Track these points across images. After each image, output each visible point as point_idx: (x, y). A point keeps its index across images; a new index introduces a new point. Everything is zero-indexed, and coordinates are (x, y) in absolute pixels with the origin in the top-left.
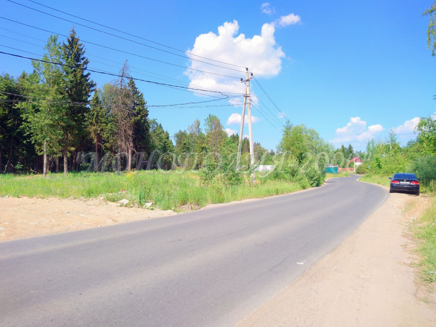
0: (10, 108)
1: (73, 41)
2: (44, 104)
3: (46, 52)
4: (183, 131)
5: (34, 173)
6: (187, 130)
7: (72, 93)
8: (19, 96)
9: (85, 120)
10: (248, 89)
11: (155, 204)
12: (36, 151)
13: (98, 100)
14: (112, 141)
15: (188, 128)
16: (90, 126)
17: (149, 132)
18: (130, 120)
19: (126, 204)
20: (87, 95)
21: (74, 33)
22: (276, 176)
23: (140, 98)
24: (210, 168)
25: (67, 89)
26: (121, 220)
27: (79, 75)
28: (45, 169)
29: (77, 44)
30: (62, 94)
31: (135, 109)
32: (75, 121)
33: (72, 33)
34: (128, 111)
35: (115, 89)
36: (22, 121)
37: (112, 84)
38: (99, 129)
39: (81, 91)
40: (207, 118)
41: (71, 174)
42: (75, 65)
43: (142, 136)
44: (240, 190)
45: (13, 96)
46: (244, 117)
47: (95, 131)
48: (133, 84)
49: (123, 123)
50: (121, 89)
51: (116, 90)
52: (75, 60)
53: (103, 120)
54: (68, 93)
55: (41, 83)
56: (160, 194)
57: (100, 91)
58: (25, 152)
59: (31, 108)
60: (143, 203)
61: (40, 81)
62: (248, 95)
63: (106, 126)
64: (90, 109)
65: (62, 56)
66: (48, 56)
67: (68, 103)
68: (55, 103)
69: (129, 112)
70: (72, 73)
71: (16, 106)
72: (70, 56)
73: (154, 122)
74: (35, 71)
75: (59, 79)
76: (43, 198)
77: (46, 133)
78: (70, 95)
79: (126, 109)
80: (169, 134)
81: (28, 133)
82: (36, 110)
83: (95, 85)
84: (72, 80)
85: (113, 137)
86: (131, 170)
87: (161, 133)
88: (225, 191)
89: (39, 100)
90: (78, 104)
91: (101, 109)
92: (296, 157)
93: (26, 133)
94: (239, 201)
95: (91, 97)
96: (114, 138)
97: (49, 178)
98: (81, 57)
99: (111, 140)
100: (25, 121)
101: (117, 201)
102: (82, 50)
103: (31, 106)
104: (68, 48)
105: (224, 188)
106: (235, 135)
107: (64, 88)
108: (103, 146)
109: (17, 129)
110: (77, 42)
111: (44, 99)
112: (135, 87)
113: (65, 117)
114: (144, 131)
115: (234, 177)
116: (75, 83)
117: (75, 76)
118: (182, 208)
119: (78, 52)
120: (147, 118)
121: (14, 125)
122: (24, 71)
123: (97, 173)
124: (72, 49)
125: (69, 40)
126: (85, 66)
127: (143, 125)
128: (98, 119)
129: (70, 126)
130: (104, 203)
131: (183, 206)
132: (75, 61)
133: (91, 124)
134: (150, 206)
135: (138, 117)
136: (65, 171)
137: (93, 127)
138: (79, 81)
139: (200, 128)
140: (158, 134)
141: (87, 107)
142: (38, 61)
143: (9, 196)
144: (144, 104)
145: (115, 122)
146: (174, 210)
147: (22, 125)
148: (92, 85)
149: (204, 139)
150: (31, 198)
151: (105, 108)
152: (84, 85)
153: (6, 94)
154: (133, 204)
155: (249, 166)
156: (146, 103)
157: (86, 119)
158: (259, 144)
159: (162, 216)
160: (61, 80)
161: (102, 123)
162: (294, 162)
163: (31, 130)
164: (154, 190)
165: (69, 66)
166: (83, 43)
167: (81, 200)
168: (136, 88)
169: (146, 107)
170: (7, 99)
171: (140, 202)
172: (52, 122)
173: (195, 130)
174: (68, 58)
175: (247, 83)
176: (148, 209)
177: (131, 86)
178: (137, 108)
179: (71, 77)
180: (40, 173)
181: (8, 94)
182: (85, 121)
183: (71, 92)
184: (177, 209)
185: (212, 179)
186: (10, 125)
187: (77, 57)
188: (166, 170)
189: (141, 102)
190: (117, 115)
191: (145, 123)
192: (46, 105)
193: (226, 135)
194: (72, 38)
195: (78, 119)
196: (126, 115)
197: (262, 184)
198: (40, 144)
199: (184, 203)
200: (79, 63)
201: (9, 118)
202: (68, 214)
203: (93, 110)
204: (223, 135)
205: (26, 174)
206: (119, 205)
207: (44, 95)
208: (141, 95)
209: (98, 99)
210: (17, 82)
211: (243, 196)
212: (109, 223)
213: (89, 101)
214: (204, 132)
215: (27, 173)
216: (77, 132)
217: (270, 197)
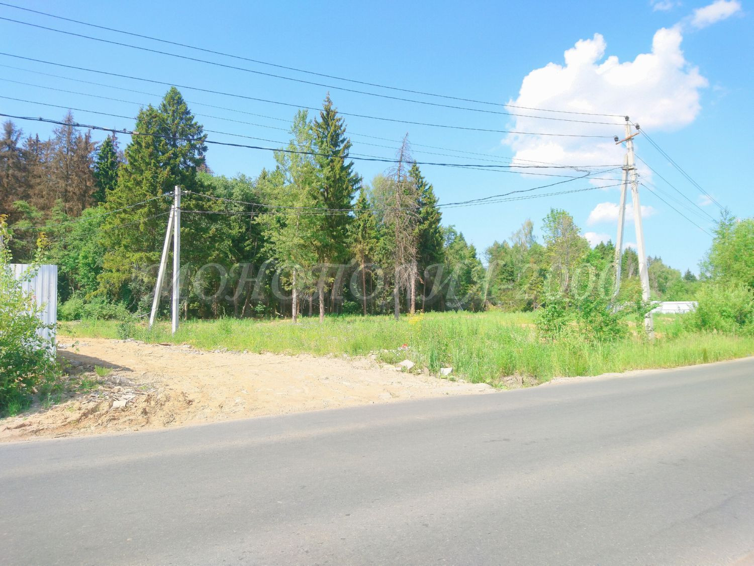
0: (248, 223)
1: (329, 116)
2: (291, 216)
3: (293, 137)
4: (501, 242)
5: (280, 317)
6: (508, 241)
7: (329, 196)
8: (259, 206)
9: (348, 235)
10: (630, 154)
11: (457, 370)
12: (283, 284)
13: (365, 204)
14: (386, 266)
15: (511, 236)
16: (354, 245)
17: (442, 247)
18: (412, 230)
19: (411, 369)
20: (350, 197)
21: (329, 102)
22: (703, 322)
23: (427, 193)
24: (555, 308)
25: (322, 190)
26: (405, 396)
27: (337, 168)
28: (294, 311)
29: (334, 120)
30: (315, 198)
31: (420, 211)
32: (334, 237)
33: (327, 103)
34: (410, 216)
35: (389, 182)
36: (263, 241)
37: (385, 176)
38: (368, 248)
39: (341, 192)
40: (546, 216)
41: (329, 319)
42: (333, 152)
43: (431, 255)
44: (621, 351)
45: (251, 205)
46: (624, 208)
47: (362, 251)
48: (417, 172)
49: (401, 235)
50: (399, 182)
51: (392, 185)
52: (332, 144)
53: (373, 233)
54: (324, 196)
55: (287, 184)
56: (464, 354)
57: (368, 188)
58: (268, 286)
59: (274, 221)
60: (437, 368)
61: (285, 181)
62: (630, 166)
63: (377, 242)
64: (354, 218)
65: (314, 141)
66: (296, 143)
67: (324, 212)
68: (307, 212)
69: (411, 218)
70: (328, 165)
71: (255, 220)
72: (325, 140)
73: (451, 231)
74: (278, 168)
75: (311, 176)
76: (292, 355)
77: (295, 258)
78: (326, 199)
79: (406, 213)
80: (475, 250)
81: (271, 259)
82: (281, 225)
83: (361, 179)
84: (329, 175)
85: (388, 258)
86: (416, 312)
87: (461, 249)
88: (590, 354)
89: (285, 210)
90: (337, 212)
91: (370, 217)
92: (747, 284)
93: (269, 259)
94: (620, 374)
95: (355, 199)
96: (389, 261)
97: (300, 324)
98: (341, 139)
99: (384, 263)
100: (267, 241)
101: (396, 362)
102: (341, 128)
103: (275, 219)
104: (322, 128)
105: (587, 346)
106: (605, 243)
107: (317, 189)
108: (373, 274)
109: (257, 253)
110: (334, 116)
111: (291, 207)
112: (420, 176)
113: (321, 232)
114: (435, 247)
115: (607, 325)
116: (333, 179)
117: (333, 169)
118: (504, 382)
119: (335, 131)
120: (440, 224)
121: (253, 248)
122: (264, 168)
123: (366, 316)
124: (327, 129)
125: (323, 115)
126: (346, 152)
127: (432, 237)
128: (366, 233)
129: (327, 245)
130: (377, 365)
131: (506, 378)
132: (332, 147)
133: (356, 240)
134: (449, 375)
135: (425, 224)
136: (321, 314)
137: (359, 246)
138: (338, 177)
139: (533, 234)
140: (457, 251)
141: (350, 215)
142: (282, 152)
143: (248, 352)
144: (434, 202)
145: (391, 236)
146: (491, 384)
147: (263, 247)
148: (357, 180)
149: (541, 254)
150: (277, 355)
151: (375, 214)
152: (344, 181)
153: (241, 204)
154: (421, 368)
155: (638, 303)
156: (437, 201)
157: (349, 233)
158: (657, 260)
159: (470, 393)
160: (313, 178)
161: (370, 238)
162: (742, 294)
163: (276, 254)
164: (454, 347)
165: (324, 155)
166: (342, 117)
167: (344, 359)
168: (421, 178)
169: (438, 207)
170: (244, 211)
171: (432, 365)
172: (302, 242)
173: (523, 239)
174: (322, 142)
175: (629, 144)
176: (446, 378)
177: (414, 175)
178: (423, 210)
179: (327, 171)
180: (287, 316)
181: (245, 204)
182: (347, 237)
183: (328, 193)
184: (496, 382)
185: (561, 330)
186: (248, 248)
187: (335, 140)
188: (472, 312)
189: (429, 200)
190: (392, 224)
191: (436, 234)
192: (295, 216)
193: (585, 245)
194: (326, 111)
195: (338, 235)
196: (407, 224)
197: (669, 339)
198: (288, 275)
199: (508, 372)
200: (337, 149)
201: (246, 238)
202: (327, 381)
203: (359, 219)
204: (579, 244)
205: (269, 319)
206: (400, 369)
207: (292, 202)
208: (429, 188)
209: (365, 202)
210: (255, 186)
211: (628, 364)
212: (386, 398)
213: (353, 206)
214: (542, 243)
215: (270, 316)
216: (336, 254)
217: (687, 368)
